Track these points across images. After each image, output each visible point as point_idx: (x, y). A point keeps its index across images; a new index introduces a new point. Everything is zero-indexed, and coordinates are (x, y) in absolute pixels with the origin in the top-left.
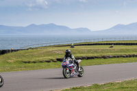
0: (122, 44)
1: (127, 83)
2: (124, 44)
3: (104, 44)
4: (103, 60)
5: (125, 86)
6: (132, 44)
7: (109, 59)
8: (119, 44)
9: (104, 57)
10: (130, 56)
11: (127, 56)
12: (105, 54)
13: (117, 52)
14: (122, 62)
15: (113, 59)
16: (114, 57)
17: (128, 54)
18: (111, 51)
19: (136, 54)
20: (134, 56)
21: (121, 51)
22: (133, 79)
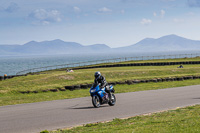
0: (152, 64)
1: (159, 116)
2: (155, 64)
3: (128, 65)
4: (126, 86)
6: (165, 64)
7: (135, 85)
8: (148, 64)
9: (128, 83)
10: (163, 80)
11: (158, 81)
12: (129, 79)
13: (145, 75)
15: (141, 85)
16: (142, 82)
17: (159, 77)
18: (137, 74)
19: (170, 77)
20: (167, 80)
21: (151, 73)
22: (166, 110)
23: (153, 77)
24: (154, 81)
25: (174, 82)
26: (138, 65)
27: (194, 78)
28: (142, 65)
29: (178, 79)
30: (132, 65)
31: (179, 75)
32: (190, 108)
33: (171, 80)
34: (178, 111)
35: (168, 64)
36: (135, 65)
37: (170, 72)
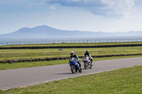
0: (28, 48)
1: (32, 88)
2: (30, 48)
3: (9, 48)
4: (7, 64)
5: (30, 91)
6: (38, 48)
7: (14, 64)
8: (25, 48)
9: (9, 62)
10: (36, 60)
11: (33, 60)
12: (10, 59)
13: (22, 56)
14: (28, 66)
15: (18, 64)
16: (20, 61)
17: (33, 58)
18: (16, 55)
19: (41, 57)
20: (39, 60)
21: (27, 55)
22: (38, 83)
23: (28, 58)
24: (29, 61)
25: (45, 62)
26: (17, 48)
27: (60, 59)
28: (20, 48)
29: (48, 60)
30: (12, 48)
31: (49, 57)
32: (56, 82)
33: (43, 60)
34: (47, 84)
35: (40, 48)
36: (15, 48)
37: (42, 54)
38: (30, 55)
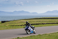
0: (50, 19)
3: (43, 19)
5: (51, 35)
9: (43, 24)
10: (53, 23)
12: (43, 23)
14: (50, 26)
16: (47, 24)
18: (45, 21)
19: (55, 22)
20: (54, 23)
21: (50, 21)
22: (54, 32)
23: (50, 22)
24: (50, 24)
26: (46, 19)
28: (47, 19)
29: (57, 23)
30: (44, 19)
33: (55, 23)
34: (57, 32)
35: (54, 19)
36: (45, 19)
37: (55, 21)
38: (51, 22)
